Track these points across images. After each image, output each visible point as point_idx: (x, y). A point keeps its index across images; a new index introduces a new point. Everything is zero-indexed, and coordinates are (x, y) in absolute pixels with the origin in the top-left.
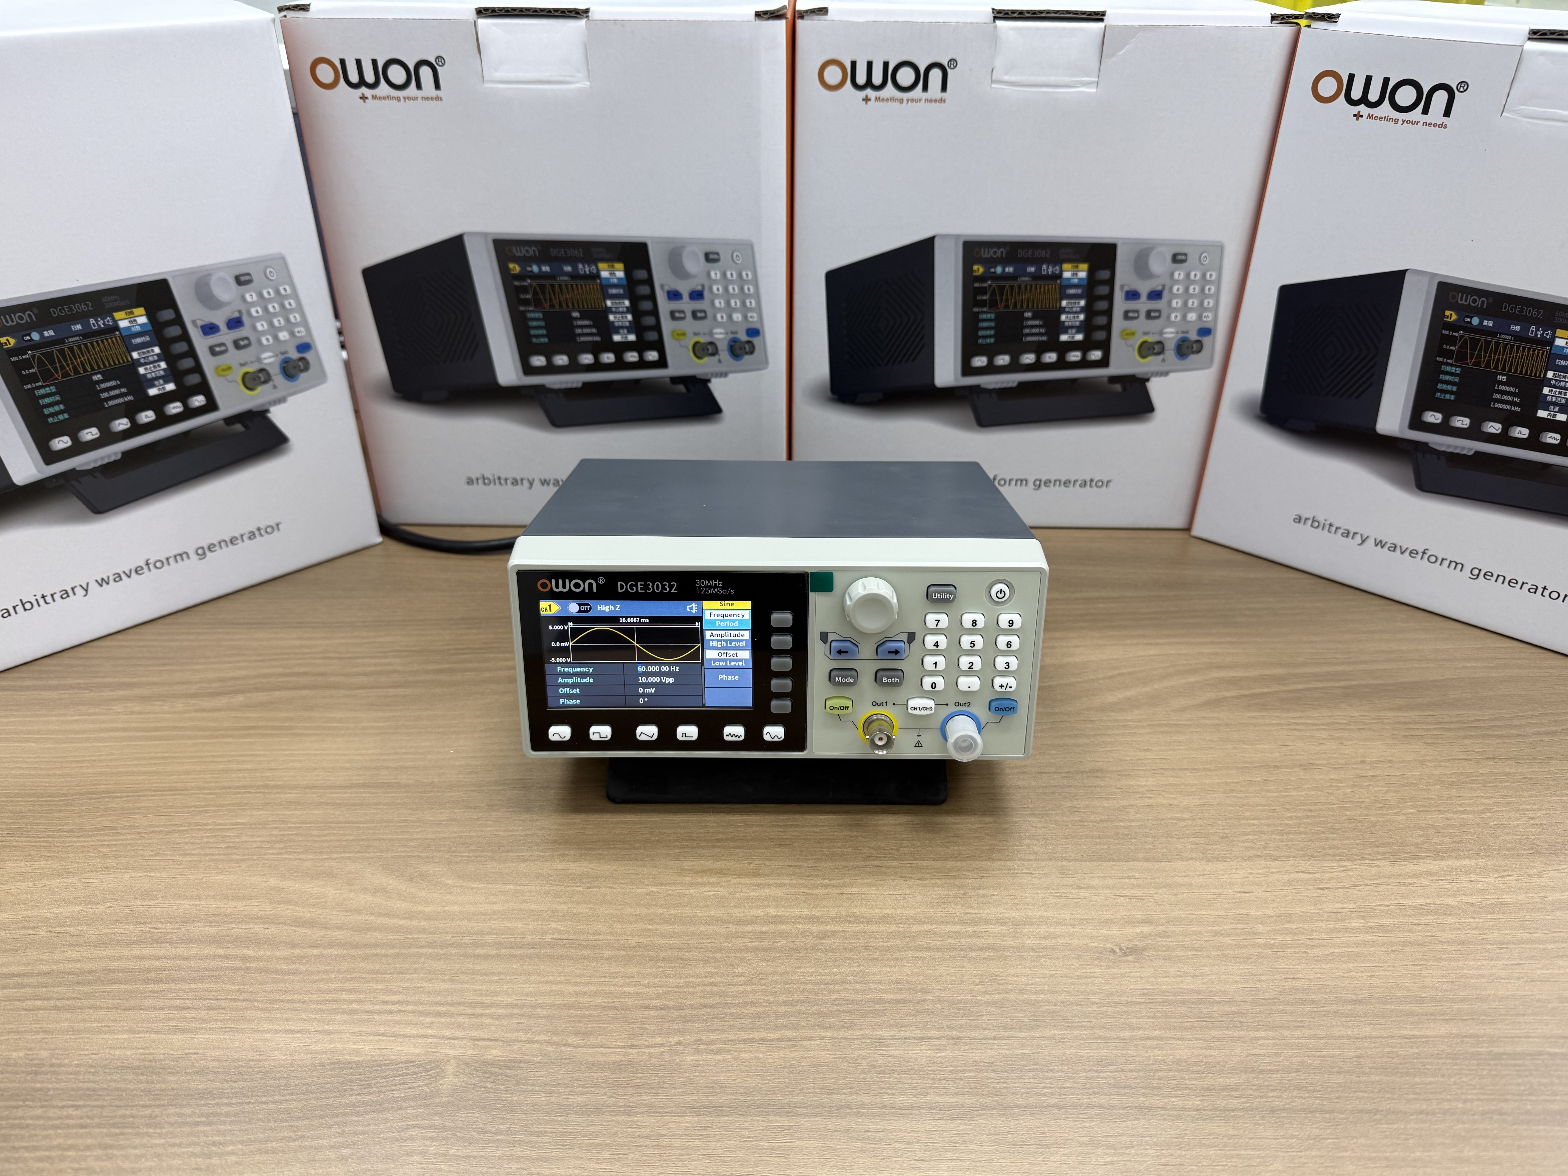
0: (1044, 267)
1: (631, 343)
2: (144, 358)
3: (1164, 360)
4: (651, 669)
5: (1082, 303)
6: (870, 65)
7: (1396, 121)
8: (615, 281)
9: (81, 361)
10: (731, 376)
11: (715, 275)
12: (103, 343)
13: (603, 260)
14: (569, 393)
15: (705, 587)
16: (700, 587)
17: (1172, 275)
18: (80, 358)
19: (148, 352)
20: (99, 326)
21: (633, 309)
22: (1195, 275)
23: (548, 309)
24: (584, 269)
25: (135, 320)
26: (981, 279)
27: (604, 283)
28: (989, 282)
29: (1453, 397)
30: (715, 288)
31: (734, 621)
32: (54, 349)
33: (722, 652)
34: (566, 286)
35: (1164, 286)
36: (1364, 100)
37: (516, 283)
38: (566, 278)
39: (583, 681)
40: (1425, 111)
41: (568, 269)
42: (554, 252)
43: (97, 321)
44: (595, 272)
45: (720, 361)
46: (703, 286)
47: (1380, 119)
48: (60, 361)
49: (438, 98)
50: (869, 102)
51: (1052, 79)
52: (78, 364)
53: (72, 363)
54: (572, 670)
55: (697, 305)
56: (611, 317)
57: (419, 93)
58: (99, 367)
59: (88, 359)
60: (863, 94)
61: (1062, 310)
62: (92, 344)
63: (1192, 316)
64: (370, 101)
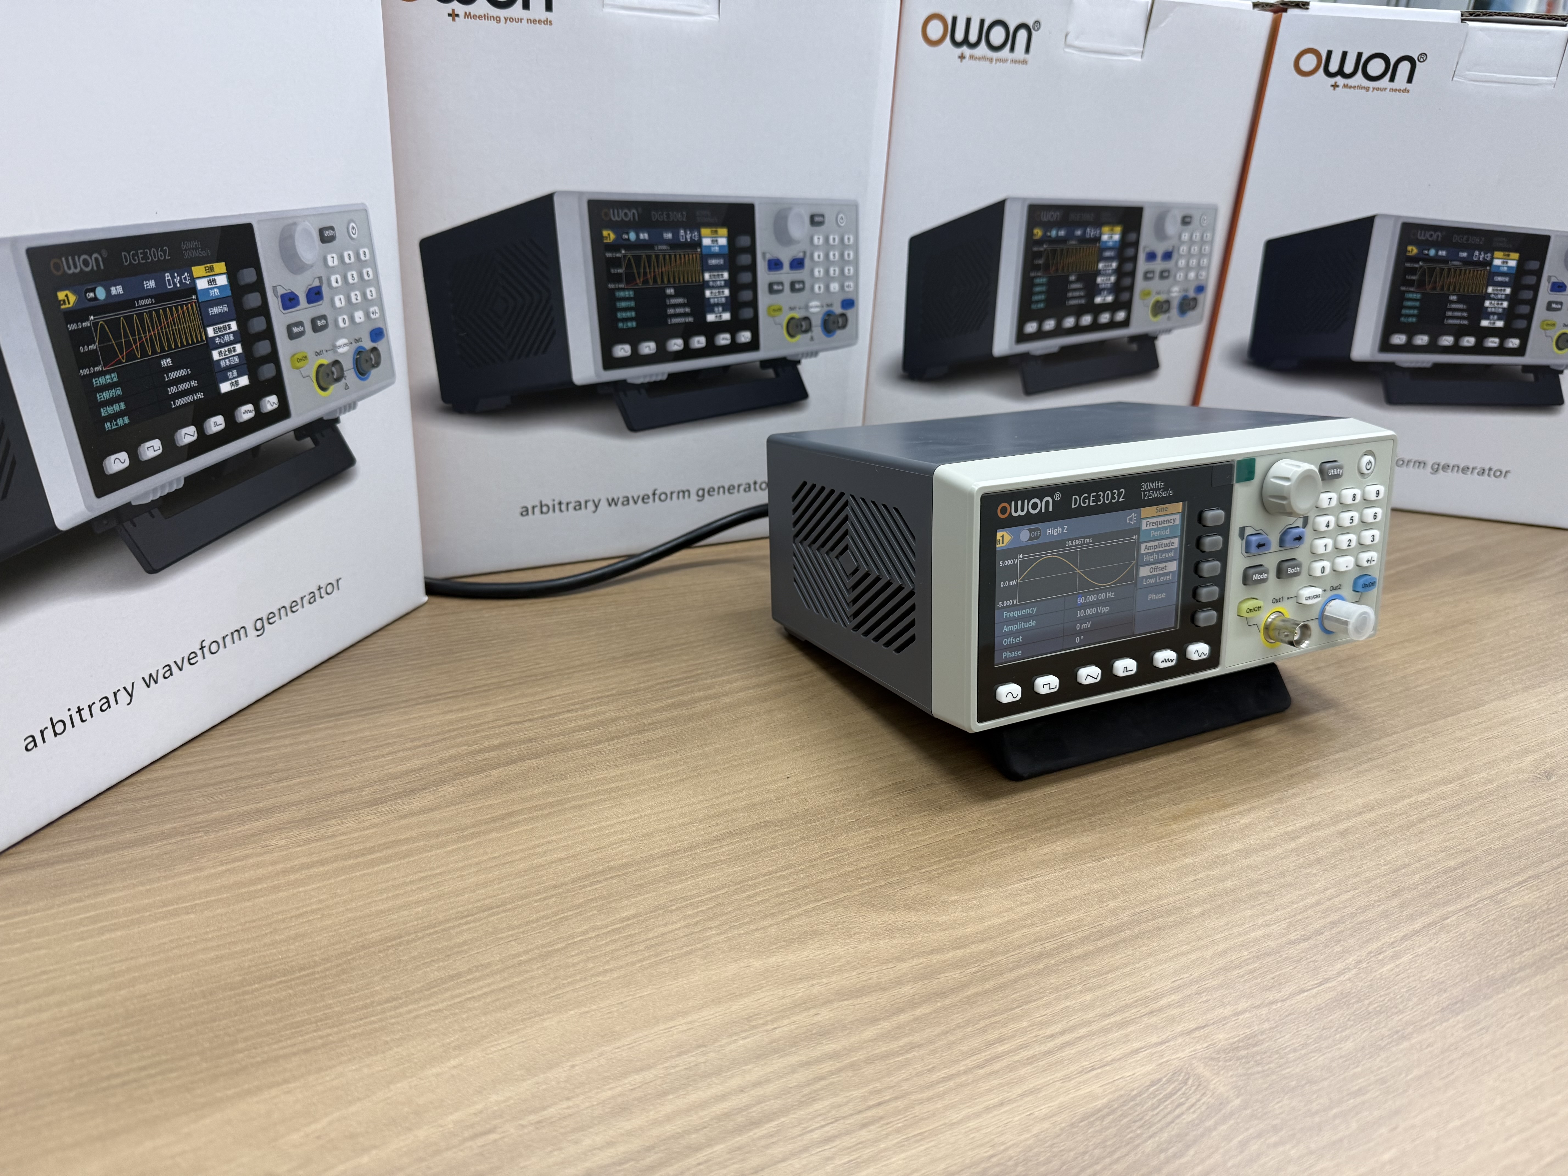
0: (1088, 230)
1: (726, 322)
2: (219, 337)
3: (1169, 319)
4: (1091, 598)
5: (1114, 265)
6: (968, 21)
7: (1367, 89)
8: (717, 249)
9: (151, 337)
10: (822, 355)
11: (818, 240)
12: (177, 311)
13: (707, 225)
14: (653, 387)
15: (1149, 491)
16: (1145, 491)
17: (1180, 236)
18: (149, 331)
19: (225, 328)
20: (175, 284)
21: (731, 284)
22: (1197, 236)
23: (640, 285)
24: (685, 235)
25: (214, 280)
26: (1039, 242)
27: (705, 252)
28: (1045, 246)
29: (1414, 320)
30: (816, 255)
31: (1166, 528)
32: (121, 315)
33: (1153, 566)
34: (664, 256)
35: (1174, 247)
36: (1340, 72)
37: (609, 255)
38: (664, 247)
39: (1027, 625)
40: (1392, 79)
41: (668, 236)
42: (655, 216)
43: (173, 277)
44: (696, 239)
45: (812, 339)
46: (805, 253)
47: (1354, 87)
48: (126, 336)
49: (548, 22)
50: (964, 61)
51: (1109, 47)
52: (146, 340)
53: (140, 338)
54: (1016, 614)
55: (797, 275)
56: (708, 293)
57: (525, 14)
58: (170, 348)
59: (159, 334)
60: (958, 51)
61: (1098, 273)
62: (164, 310)
63: (1192, 275)
64: (460, 20)
